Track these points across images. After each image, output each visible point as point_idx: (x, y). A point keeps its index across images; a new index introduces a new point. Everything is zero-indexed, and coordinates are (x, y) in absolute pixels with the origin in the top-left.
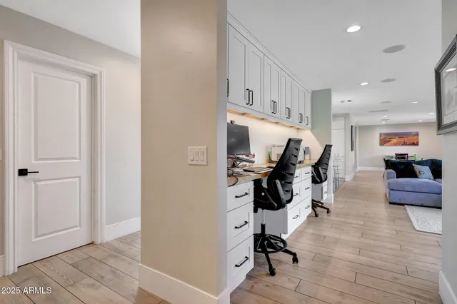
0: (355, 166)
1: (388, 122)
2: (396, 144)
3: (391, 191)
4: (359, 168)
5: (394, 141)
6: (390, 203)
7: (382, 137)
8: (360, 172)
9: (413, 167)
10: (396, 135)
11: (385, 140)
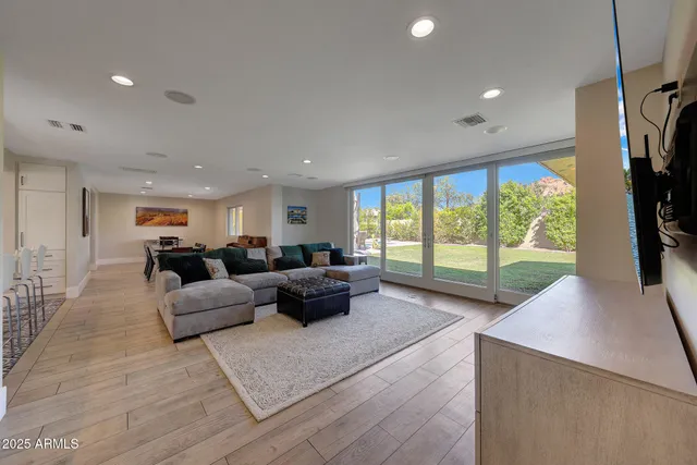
0: (92, 260)
1: (151, 193)
2: (160, 224)
3: (178, 318)
4: (98, 262)
5: (157, 219)
6: (176, 341)
7: (140, 213)
8: (101, 268)
9: (204, 263)
10: (160, 211)
11: (144, 218)
